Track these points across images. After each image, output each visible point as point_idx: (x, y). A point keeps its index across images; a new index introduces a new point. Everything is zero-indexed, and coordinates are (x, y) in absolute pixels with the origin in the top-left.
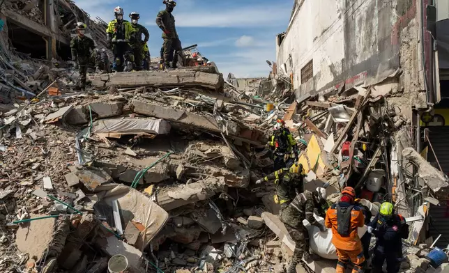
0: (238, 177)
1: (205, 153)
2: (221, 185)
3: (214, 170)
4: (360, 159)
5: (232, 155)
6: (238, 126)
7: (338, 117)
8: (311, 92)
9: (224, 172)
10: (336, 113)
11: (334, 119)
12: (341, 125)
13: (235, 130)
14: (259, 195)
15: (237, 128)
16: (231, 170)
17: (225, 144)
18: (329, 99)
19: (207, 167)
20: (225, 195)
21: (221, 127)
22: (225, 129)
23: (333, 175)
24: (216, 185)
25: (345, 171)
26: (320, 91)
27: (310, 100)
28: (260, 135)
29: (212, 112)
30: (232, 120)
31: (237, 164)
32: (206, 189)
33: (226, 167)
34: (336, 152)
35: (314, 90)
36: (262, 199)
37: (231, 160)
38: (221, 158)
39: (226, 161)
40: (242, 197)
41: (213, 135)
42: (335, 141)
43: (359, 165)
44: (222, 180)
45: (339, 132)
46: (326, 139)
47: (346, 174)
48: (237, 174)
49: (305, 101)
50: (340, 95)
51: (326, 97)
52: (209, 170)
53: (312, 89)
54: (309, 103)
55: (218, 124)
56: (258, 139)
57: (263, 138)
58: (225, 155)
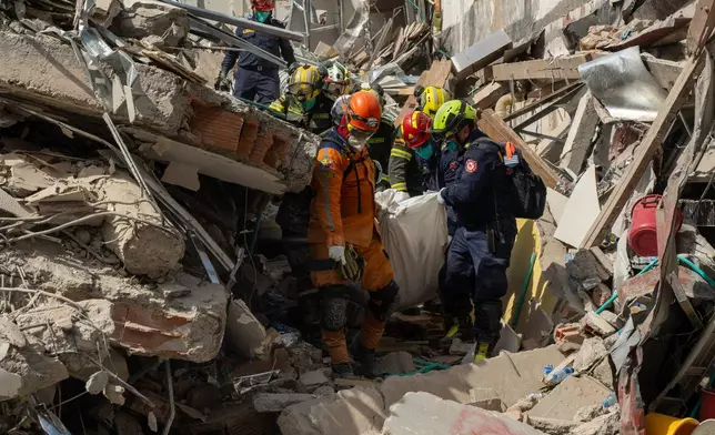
0: (172, 313)
1: (30, 199)
2: (97, 335)
3: (67, 274)
4: (703, 267)
5: (150, 212)
6: (181, 91)
7: (620, 103)
8: (514, 29)
9: (114, 284)
10: (611, 87)
11: (600, 112)
12: (630, 132)
13: (166, 106)
14: (264, 402)
15: (174, 101)
16: (143, 279)
17: (122, 170)
18: (585, 40)
19: (37, 263)
20: (112, 382)
21: (107, 90)
22: (121, 95)
23: (590, 331)
24: (71, 333)
25: (636, 309)
26: (549, 18)
27: (510, 60)
28: (278, 142)
29: (68, 27)
30: (154, 62)
31: (173, 254)
32: (26, 350)
33: (119, 267)
34: (605, 241)
35: (528, 15)
36: (281, 420)
37: (143, 231)
38: (103, 226)
39: (123, 235)
40: (193, 413)
41: (68, 130)
42: (603, 199)
43: (697, 287)
44: (100, 315)
45: (620, 160)
46: (567, 194)
47: (639, 319)
48: (171, 298)
49: (486, 63)
50: (627, 18)
51: (572, 37)
52: (45, 276)
53: (518, 15)
54: (503, 71)
55: (94, 74)
56: (269, 161)
57: (295, 156)
58: (120, 210)
